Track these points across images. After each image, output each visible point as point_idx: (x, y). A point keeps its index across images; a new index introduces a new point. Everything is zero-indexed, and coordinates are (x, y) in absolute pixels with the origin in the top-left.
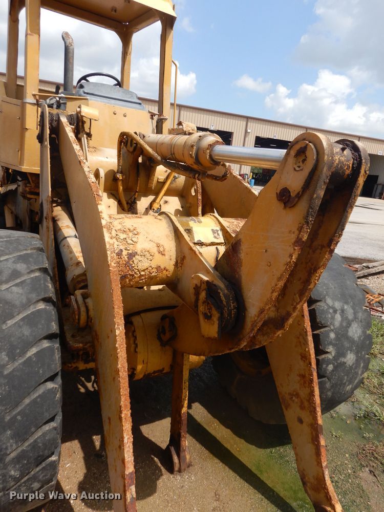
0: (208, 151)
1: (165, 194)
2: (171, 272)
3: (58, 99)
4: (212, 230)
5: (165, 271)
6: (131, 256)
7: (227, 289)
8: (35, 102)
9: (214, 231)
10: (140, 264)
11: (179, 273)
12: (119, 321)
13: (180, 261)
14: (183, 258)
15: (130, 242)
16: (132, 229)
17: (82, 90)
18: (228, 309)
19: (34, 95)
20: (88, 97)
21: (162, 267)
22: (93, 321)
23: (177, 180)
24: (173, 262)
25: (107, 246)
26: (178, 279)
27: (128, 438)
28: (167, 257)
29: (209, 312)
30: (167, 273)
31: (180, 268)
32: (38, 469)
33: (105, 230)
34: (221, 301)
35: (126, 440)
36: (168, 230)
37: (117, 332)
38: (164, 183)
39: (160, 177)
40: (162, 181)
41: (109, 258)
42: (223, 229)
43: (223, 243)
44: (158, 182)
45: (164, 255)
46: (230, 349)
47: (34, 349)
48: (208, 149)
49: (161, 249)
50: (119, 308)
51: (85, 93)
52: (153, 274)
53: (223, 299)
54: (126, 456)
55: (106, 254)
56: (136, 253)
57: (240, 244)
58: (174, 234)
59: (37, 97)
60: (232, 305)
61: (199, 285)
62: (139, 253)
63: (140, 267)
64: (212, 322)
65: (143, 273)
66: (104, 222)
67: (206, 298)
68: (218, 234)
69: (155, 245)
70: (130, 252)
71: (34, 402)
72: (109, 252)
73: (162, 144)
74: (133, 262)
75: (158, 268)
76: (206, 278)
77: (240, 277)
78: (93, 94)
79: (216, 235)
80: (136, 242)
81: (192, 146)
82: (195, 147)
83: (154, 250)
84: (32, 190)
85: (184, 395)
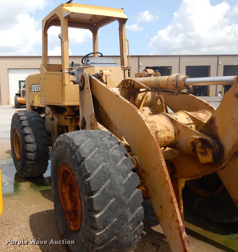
0: (183, 82)
1: (143, 106)
2: (173, 139)
3: (78, 68)
4: (186, 118)
5: (171, 139)
6: (157, 132)
7: (212, 140)
8: (68, 72)
9: (187, 118)
10: (161, 136)
11: (177, 139)
12: (162, 160)
13: (177, 133)
14: (179, 132)
15: (154, 127)
16: (153, 121)
17: (89, 62)
18: (215, 148)
19: (68, 69)
20: (93, 65)
21: (170, 137)
22: (139, 165)
23: (147, 98)
24: (174, 134)
25: (149, 129)
26: (177, 142)
27: (178, 211)
28: (171, 132)
29: (205, 151)
30: (172, 139)
31: (177, 137)
32: (137, 228)
33: (145, 122)
34: (211, 145)
35: (177, 211)
36: (167, 120)
37: (163, 164)
38: (142, 101)
39: (139, 98)
40: (140, 100)
41: (152, 134)
42: (191, 117)
43: (193, 123)
44: (139, 100)
45: (169, 131)
46: (216, 168)
47: (129, 174)
48: (183, 81)
49: (168, 129)
50: (161, 154)
51: (91, 63)
52: (166, 140)
53: (212, 144)
54: (179, 218)
55: (150, 132)
56: (158, 131)
57: (215, 119)
58: (170, 122)
59: (69, 69)
60: (217, 146)
61: (194, 141)
62: (159, 131)
63: (161, 137)
64: (208, 155)
65: (162, 140)
66: (144, 119)
67: (202, 145)
68: (189, 119)
69: (164, 127)
70: (156, 131)
71: (135, 196)
72: (151, 131)
73: (150, 82)
74: (158, 135)
75: (168, 137)
76: (198, 137)
77: (217, 133)
78: (95, 63)
79: (188, 120)
80: (156, 127)
81: (174, 81)
82: (175, 81)
83: (165, 129)
84: (69, 114)
85: (181, 203)
